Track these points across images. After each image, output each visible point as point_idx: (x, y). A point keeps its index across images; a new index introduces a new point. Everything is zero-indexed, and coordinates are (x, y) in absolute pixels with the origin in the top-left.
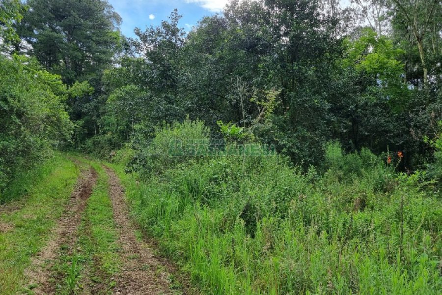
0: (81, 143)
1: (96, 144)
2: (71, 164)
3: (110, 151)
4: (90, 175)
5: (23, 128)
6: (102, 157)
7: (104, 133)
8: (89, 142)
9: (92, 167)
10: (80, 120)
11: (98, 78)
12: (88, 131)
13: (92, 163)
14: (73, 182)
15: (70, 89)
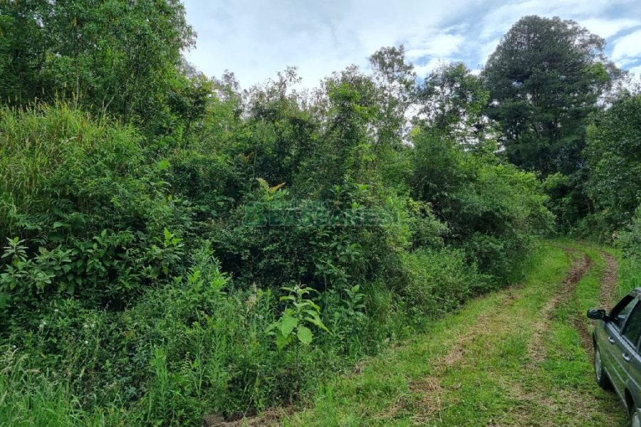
0: (573, 226)
1: (592, 224)
2: (561, 253)
3: (611, 232)
4: (584, 264)
5: (514, 230)
6: (602, 242)
7: (602, 209)
8: (583, 223)
9: (587, 255)
10: (564, 197)
11: (579, 138)
12: (578, 209)
13: (588, 250)
14: (563, 271)
15: (544, 183)
